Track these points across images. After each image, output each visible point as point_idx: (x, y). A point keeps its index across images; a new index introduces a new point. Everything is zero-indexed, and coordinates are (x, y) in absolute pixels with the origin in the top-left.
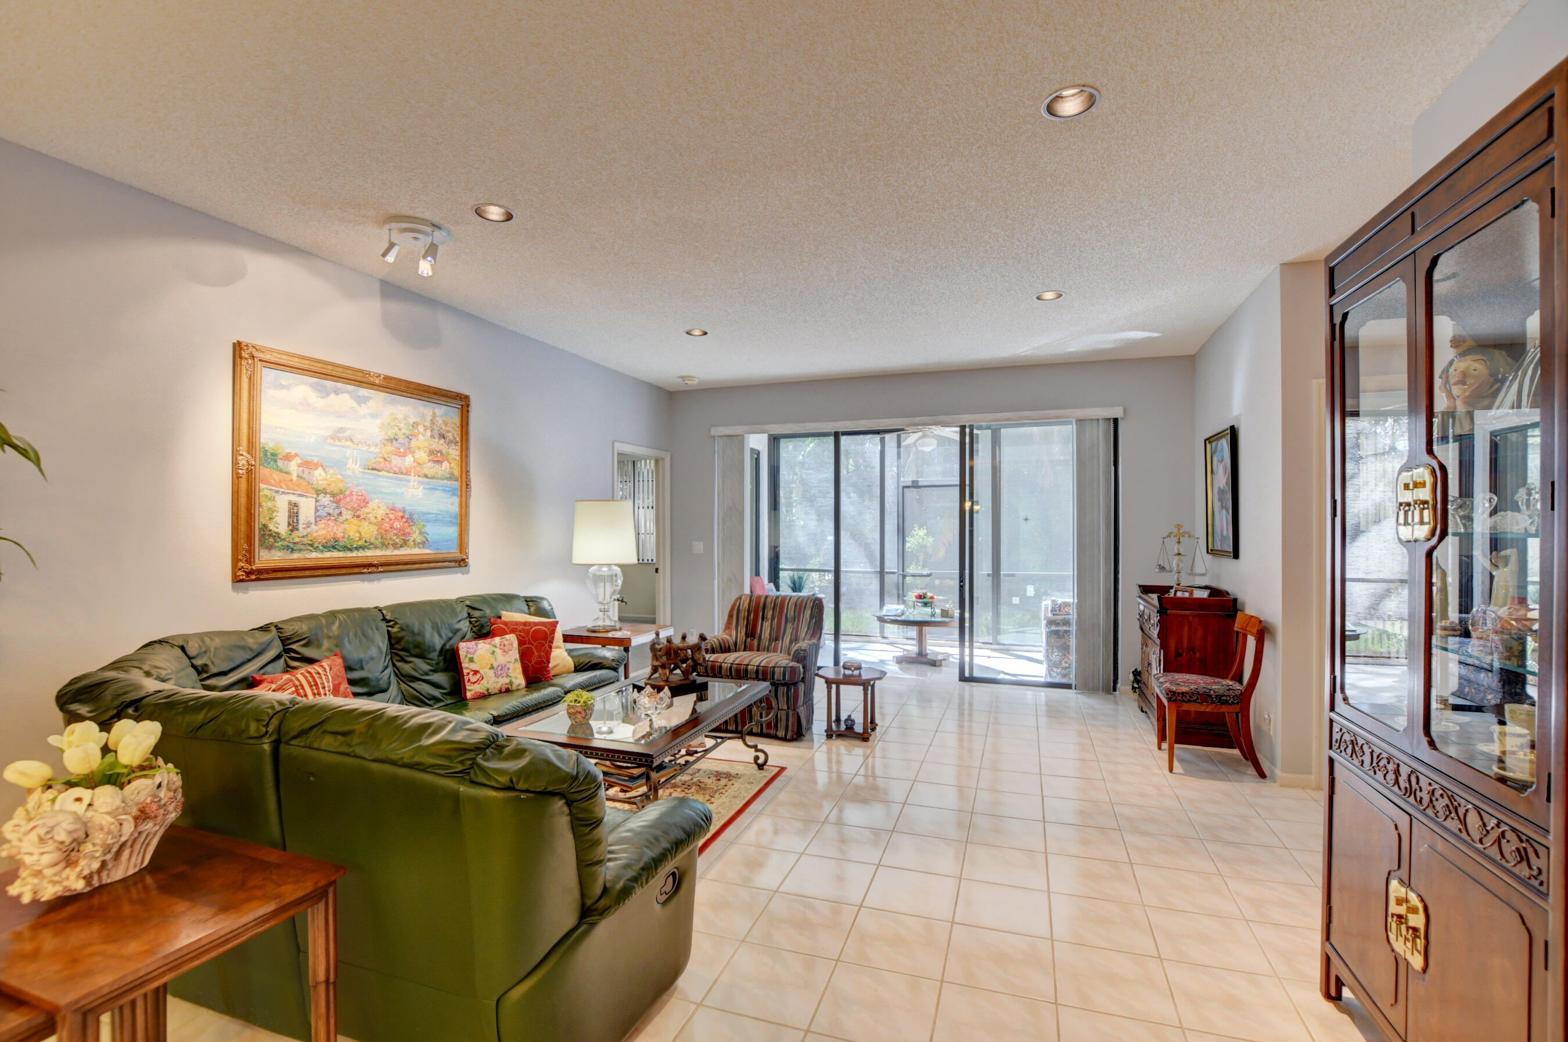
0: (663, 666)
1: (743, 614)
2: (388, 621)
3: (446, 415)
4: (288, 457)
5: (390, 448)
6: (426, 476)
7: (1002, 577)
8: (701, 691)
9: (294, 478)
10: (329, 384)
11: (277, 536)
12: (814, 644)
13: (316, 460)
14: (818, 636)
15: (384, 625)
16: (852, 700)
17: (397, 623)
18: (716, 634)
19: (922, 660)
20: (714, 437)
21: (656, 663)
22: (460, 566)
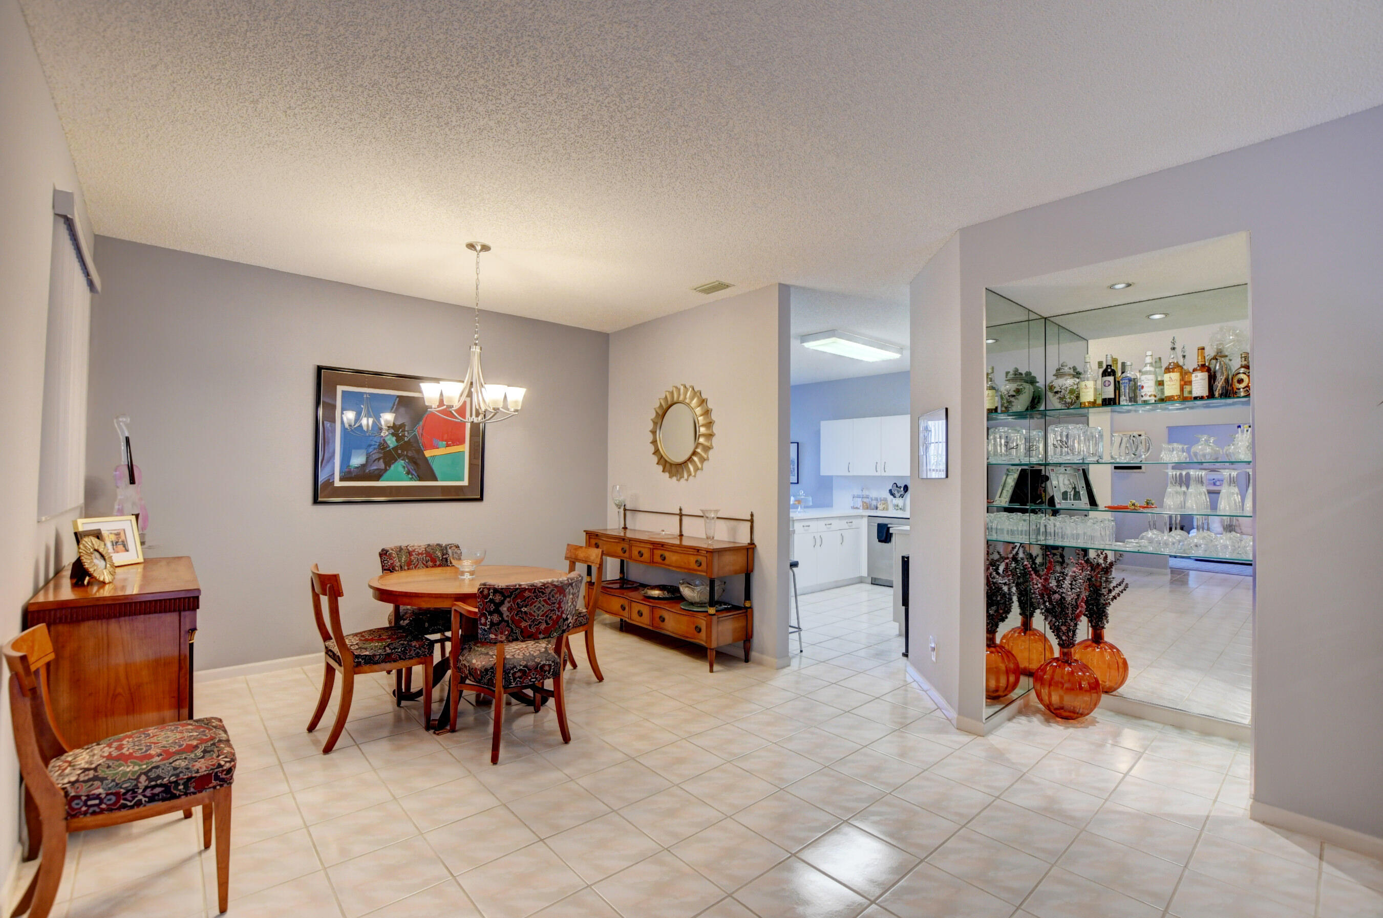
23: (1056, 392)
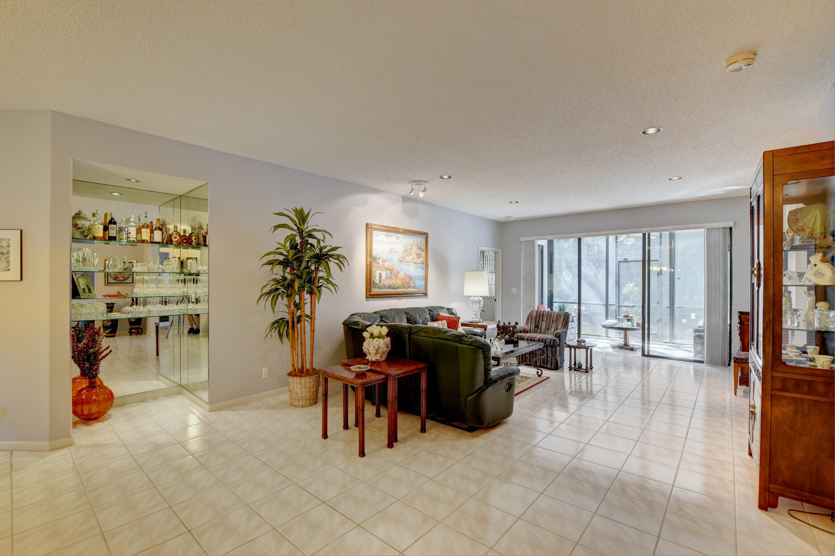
0: (502, 333)
1: (534, 318)
2: (406, 313)
3: (420, 240)
4: (379, 259)
5: (405, 254)
6: (415, 263)
7: (676, 309)
8: (516, 344)
9: (381, 265)
10: (389, 234)
11: (376, 284)
12: (564, 331)
13: (386, 259)
14: (566, 328)
15: (405, 314)
16: (581, 355)
17: (409, 314)
18: (522, 325)
19: (625, 347)
20: (521, 242)
21: (499, 332)
22: (425, 295)
23: (79, 228)
